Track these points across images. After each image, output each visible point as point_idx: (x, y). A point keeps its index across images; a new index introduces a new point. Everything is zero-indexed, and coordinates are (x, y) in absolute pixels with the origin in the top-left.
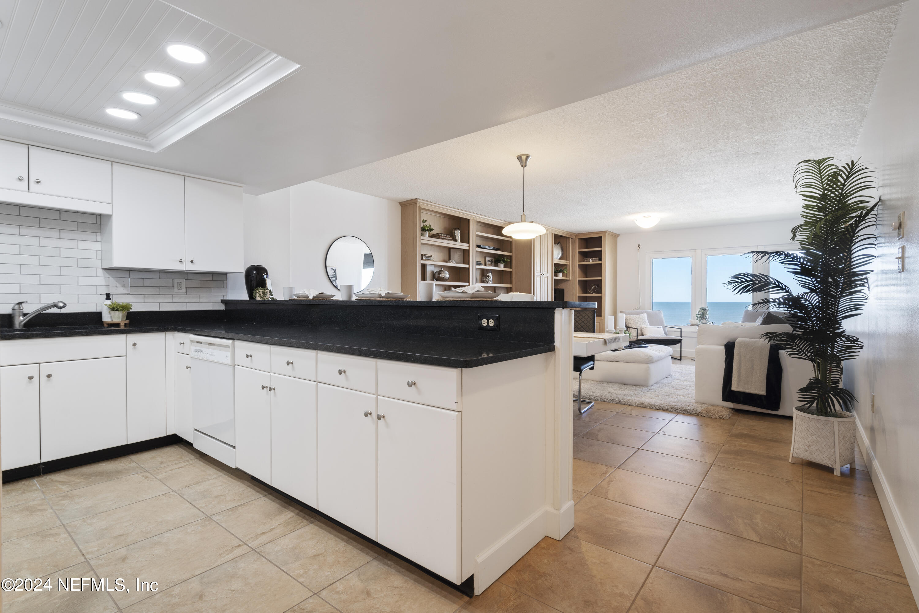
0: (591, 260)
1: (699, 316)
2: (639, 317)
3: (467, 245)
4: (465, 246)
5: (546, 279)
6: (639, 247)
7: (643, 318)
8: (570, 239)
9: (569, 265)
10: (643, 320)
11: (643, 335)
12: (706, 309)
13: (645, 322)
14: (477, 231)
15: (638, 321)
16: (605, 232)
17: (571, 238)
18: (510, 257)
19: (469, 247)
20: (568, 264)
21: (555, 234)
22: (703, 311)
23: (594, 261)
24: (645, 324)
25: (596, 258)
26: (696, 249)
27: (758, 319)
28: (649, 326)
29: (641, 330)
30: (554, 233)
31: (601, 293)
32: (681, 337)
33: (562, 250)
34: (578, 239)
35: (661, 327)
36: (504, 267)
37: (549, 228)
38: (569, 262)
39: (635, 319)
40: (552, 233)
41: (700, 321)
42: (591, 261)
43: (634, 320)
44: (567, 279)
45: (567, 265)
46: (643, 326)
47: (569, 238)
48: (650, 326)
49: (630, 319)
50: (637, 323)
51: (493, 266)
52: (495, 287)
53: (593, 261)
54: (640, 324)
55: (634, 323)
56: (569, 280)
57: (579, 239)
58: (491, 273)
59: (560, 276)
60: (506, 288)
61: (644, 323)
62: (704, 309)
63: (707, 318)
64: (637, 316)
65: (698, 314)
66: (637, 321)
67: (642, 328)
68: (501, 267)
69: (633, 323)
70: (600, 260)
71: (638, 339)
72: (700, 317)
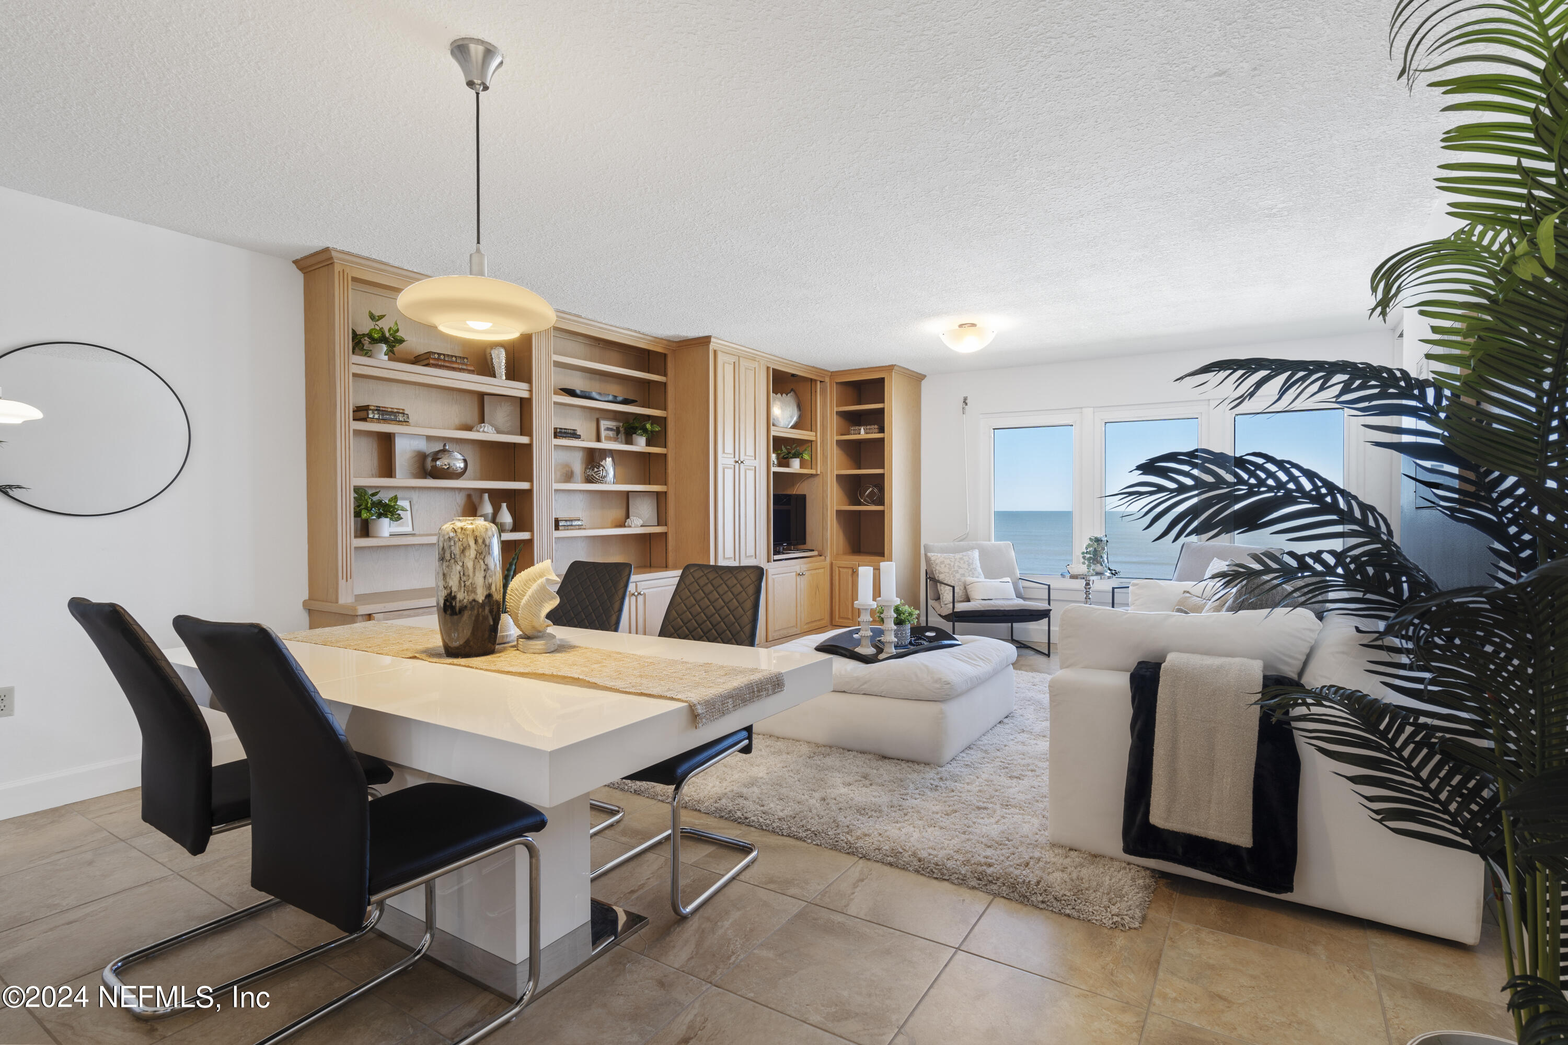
0: (862, 431)
1: (1088, 556)
2: (961, 559)
3: (525, 386)
4: (518, 389)
5: (750, 474)
6: (965, 402)
7: (971, 561)
8: (819, 383)
9: (816, 441)
10: (969, 565)
11: (969, 601)
12: (1102, 541)
13: (975, 569)
14: (554, 354)
15: (960, 567)
16: (890, 368)
17: (821, 382)
18: (662, 421)
19: (531, 391)
20: (813, 438)
21: (773, 369)
22: (1096, 544)
23: (869, 433)
24: (973, 574)
25: (873, 427)
26: (1082, 408)
27: (1211, 564)
28: (982, 579)
29: (965, 587)
30: (772, 366)
31: (882, 503)
32: (1049, 604)
33: (799, 407)
34: (835, 384)
35: (1008, 579)
36: (649, 444)
37: (757, 355)
38: (816, 436)
39: (952, 564)
40: (768, 368)
41: (1089, 566)
42: (863, 433)
43: (949, 564)
44: (813, 472)
45: (811, 441)
46: (969, 579)
47: (816, 381)
48: (985, 578)
49: (942, 563)
50: (957, 572)
51: (621, 443)
52: (628, 493)
53: (867, 433)
54: (963, 575)
55: (950, 572)
56: (818, 475)
57: (837, 383)
58: (610, 459)
59: (795, 466)
60: (655, 493)
61: (971, 573)
62: (1098, 540)
63: (1103, 561)
64: (958, 556)
65: (1085, 551)
66: (956, 568)
67: (967, 583)
68: (640, 445)
69: (948, 573)
70: (882, 430)
71: (956, 610)
72: (1089, 559)
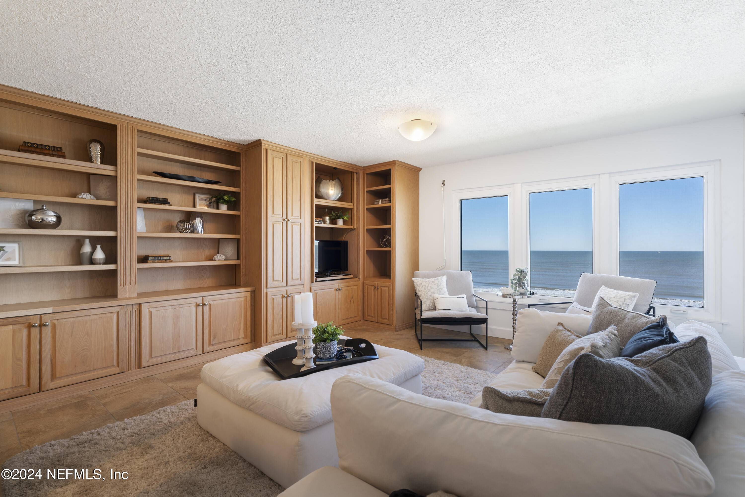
0: (380, 202)
1: (514, 282)
2: (433, 282)
3: (111, 167)
4: (108, 170)
6: (444, 184)
7: (439, 284)
9: (354, 209)
10: (438, 286)
11: (435, 309)
12: (524, 272)
13: (442, 289)
14: (138, 147)
15: (431, 288)
16: (394, 163)
17: (356, 173)
18: (236, 195)
19: (116, 171)
20: (352, 207)
21: (315, 163)
22: (520, 274)
23: (384, 203)
24: (440, 292)
25: (386, 199)
26: (514, 184)
27: (600, 290)
28: (447, 295)
29: (434, 302)
30: (315, 161)
31: (390, 246)
32: (487, 314)
33: (342, 189)
34: (366, 175)
35: (464, 296)
36: (229, 209)
37: (302, 154)
38: (354, 206)
39: (427, 285)
40: (312, 162)
41: (515, 289)
42: (381, 204)
43: (425, 285)
44: (352, 227)
45: (351, 209)
46: (436, 296)
47: (353, 172)
48: (449, 295)
49: (421, 284)
50: (430, 290)
51: (213, 208)
53: (383, 203)
54: (433, 293)
55: (425, 290)
56: (355, 229)
58: (199, 218)
59: (340, 223)
60: (237, 240)
61: (438, 291)
62: (521, 271)
63: (524, 285)
64: (432, 280)
65: (513, 279)
66: (429, 288)
67: (435, 298)
68: (224, 209)
69: (424, 291)
70: (390, 202)
71: (423, 317)
72: (516, 284)
